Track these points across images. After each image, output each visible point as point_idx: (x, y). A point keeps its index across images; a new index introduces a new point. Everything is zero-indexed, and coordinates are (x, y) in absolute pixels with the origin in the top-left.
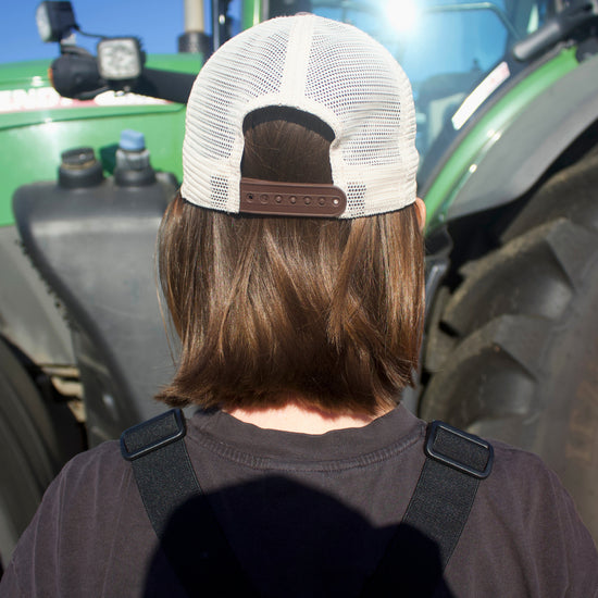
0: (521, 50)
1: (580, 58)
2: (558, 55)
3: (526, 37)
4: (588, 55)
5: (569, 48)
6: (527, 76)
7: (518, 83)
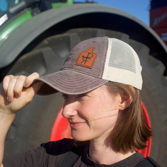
0: (12, 10)
1: (33, 14)
2: (25, 12)
3: (14, 5)
4: (35, 14)
5: (29, 10)
6: (14, 19)
7: (11, 22)
